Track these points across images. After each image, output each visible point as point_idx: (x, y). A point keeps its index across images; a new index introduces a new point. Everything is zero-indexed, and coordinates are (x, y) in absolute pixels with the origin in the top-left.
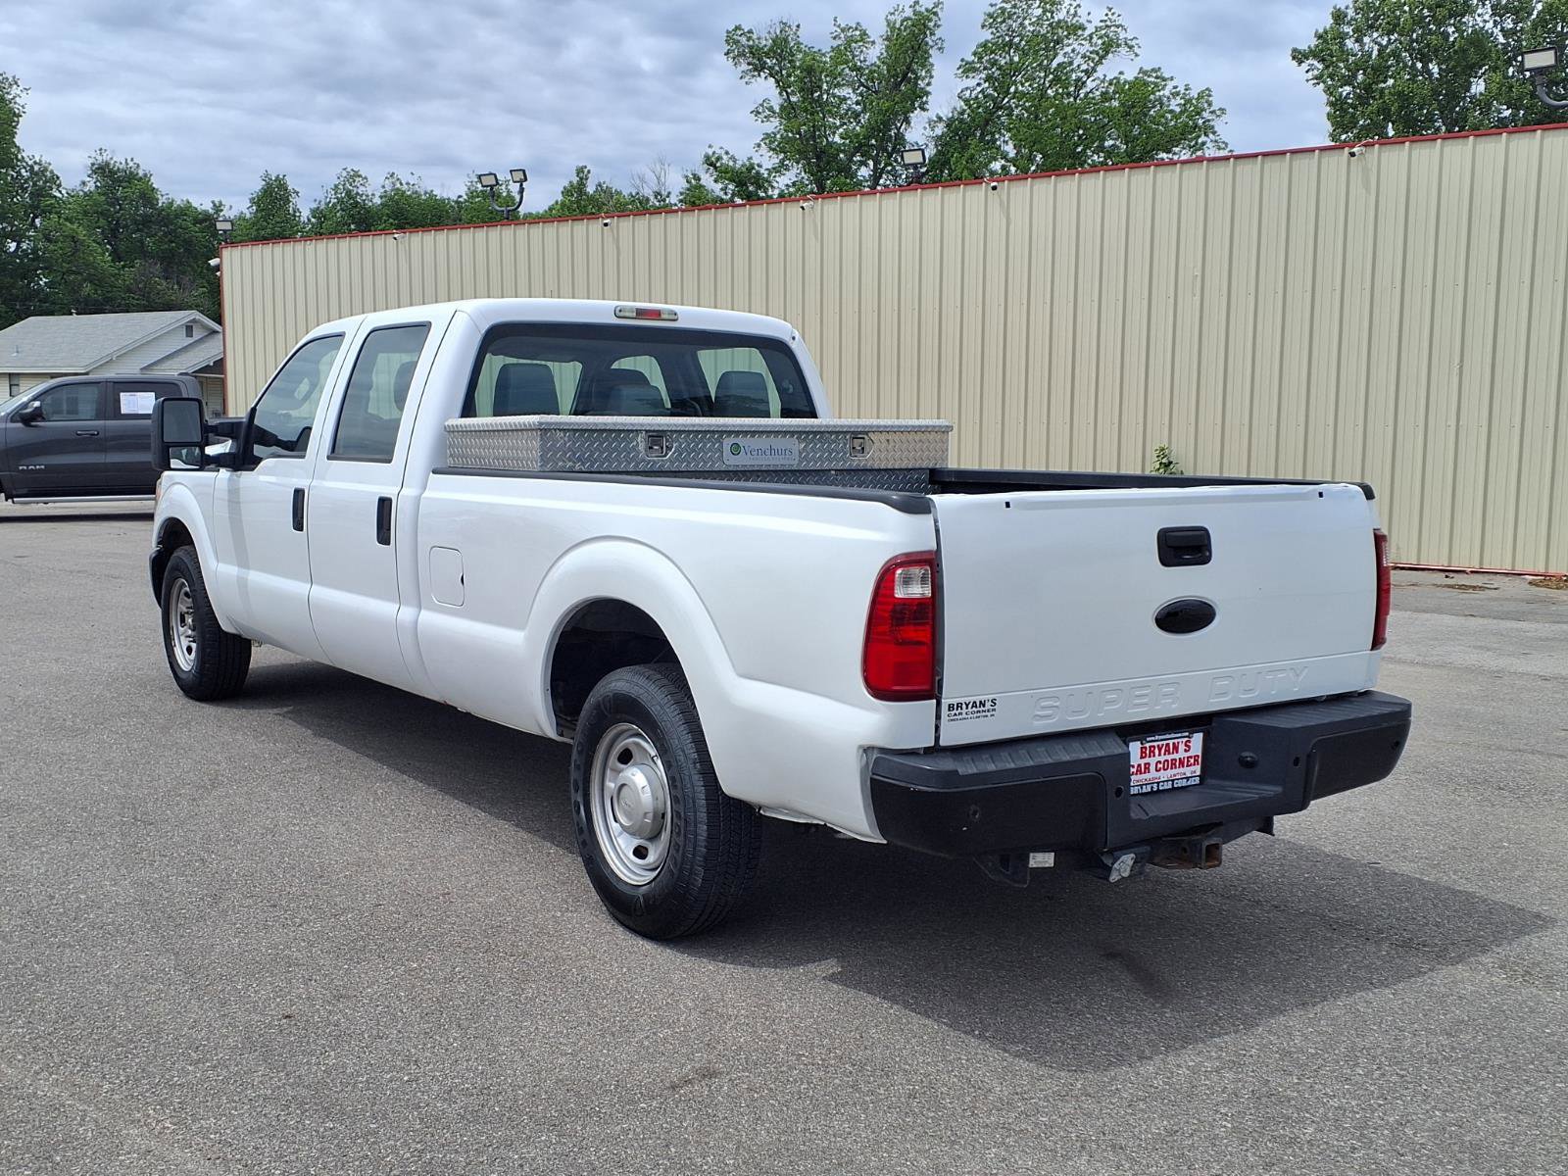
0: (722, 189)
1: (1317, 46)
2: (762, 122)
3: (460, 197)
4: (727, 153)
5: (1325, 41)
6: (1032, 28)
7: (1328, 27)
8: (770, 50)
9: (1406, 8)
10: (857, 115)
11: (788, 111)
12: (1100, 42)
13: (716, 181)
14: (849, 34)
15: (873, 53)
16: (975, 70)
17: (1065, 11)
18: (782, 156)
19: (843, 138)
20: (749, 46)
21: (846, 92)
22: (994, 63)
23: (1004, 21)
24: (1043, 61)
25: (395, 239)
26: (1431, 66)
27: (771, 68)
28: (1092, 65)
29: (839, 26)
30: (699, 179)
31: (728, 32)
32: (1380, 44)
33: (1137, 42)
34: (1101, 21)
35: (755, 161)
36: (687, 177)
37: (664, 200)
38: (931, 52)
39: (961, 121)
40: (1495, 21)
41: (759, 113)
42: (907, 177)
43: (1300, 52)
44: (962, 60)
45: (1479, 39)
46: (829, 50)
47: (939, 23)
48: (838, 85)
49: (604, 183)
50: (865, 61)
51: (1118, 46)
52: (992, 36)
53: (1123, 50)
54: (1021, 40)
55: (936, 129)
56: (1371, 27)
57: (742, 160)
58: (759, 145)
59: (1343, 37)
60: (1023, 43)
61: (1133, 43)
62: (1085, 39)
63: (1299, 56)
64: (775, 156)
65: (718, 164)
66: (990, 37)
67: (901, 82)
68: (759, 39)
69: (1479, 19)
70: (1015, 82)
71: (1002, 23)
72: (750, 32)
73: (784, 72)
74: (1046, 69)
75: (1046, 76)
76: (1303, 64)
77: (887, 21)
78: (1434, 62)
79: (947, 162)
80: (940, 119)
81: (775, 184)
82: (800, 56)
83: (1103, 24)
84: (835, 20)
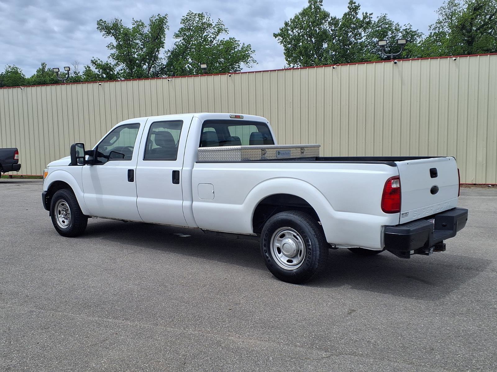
0: (98, 71)
1: (280, 33)
2: (110, 50)
3: (2, 73)
4: (99, 60)
5: (283, 31)
6: (196, 24)
7: (283, 27)
8: (112, 27)
9: (305, 22)
10: (142, 49)
11: (119, 47)
12: (217, 29)
13: (96, 69)
14: (138, 23)
15: (146, 30)
16: (179, 36)
17: (206, 19)
18: (117, 61)
19: (137, 56)
20: (105, 26)
21: (138, 41)
22: (185, 34)
23: (187, 22)
24: (200, 34)
25: (21, 89)
26: (312, 39)
27: (112, 33)
28: (215, 36)
29: (134, 21)
30: (90, 68)
31: (98, 21)
32: (298, 32)
33: (228, 29)
34: (217, 23)
35: (109, 62)
36: (85, 67)
37: (78, 75)
38: (165, 30)
39: (176, 52)
40: (329, 27)
41: (109, 47)
42: (159, 69)
43: (276, 34)
44: (175, 33)
45: (325, 32)
46: (132, 28)
47: (167, 21)
48: (135, 39)
49: (51, 68)
50: (143, 32)
51: (223, 30)
52: (184, 26)
53: (224, 32)
54: (193, 28)
55: (168, 54)
56: (295, 27)
57: (104, 62)
58: (109, 57)
59: (288, 30)
60: (194, 29)
61: (227, 30)
62: (212, 28)
63: (275, 36)
64: (115, 60)
65: (96, 63)
66: (183, 26)
67: (156, 39)
68: (108, 24)
69: (325, 26)
70: (192, 41)
71: (186, 22)
72: (105, 21)
73: (117, 34)
74: (201, 37)
75: (201, 39)
76: (277, 38)
77: (150, 20)
78: (313, 38)
79: (172, 65)
80: (169, 51)
81: (115, 70)
82: (122, 30)
83: (217, 24)
84: (133, 19)
